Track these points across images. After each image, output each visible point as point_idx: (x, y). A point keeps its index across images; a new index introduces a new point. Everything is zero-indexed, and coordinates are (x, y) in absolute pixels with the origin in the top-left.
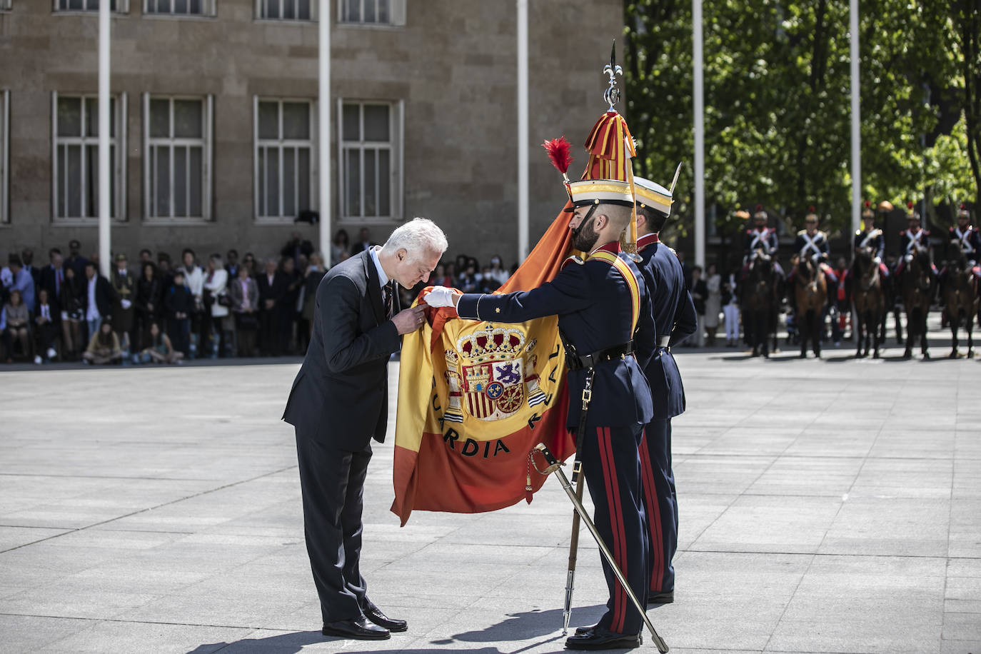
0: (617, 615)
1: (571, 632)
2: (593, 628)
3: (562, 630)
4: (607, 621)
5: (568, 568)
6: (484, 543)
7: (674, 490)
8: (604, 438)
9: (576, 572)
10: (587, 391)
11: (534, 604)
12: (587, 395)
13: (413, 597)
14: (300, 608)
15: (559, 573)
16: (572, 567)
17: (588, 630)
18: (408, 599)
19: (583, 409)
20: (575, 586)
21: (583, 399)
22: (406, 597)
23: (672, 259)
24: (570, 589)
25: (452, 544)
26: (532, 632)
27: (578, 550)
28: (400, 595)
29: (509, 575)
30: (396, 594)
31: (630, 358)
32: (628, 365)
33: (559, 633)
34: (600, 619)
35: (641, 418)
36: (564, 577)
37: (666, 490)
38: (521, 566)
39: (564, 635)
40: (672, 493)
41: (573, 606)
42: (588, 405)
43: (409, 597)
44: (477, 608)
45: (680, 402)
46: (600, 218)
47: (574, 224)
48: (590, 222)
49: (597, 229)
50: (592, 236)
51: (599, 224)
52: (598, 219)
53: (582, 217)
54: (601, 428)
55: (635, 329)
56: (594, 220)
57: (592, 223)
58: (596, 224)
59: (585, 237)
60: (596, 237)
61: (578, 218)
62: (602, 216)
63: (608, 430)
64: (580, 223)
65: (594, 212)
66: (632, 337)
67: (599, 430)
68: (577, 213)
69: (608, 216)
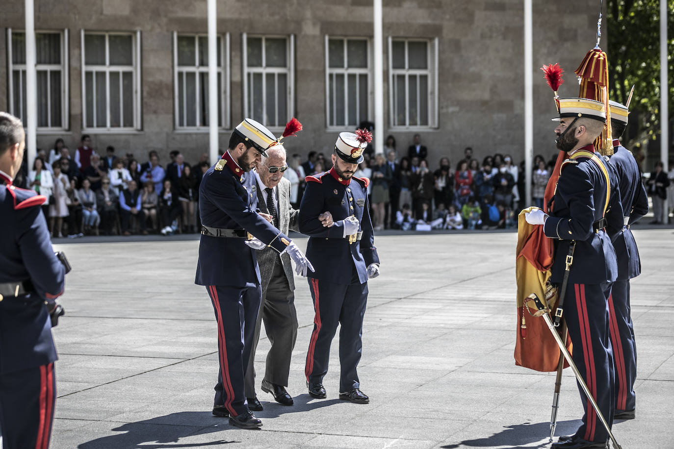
0: (589, 427)
1: (556, 439)
2: (571, 437)
3: (549, 438)
4: (582, 431)
5: (554, 391)
6: (494, 371)
7: (633, 334)
8: (580, 292)
9: (560, 394)
10: (570, 257)
11: (529, 418)
12: (569, 261)
13: (438, 411)
14: (353, 419)
15: (548, 395)
16: (557, 390)
17: (568, 438)
18: (434, 413)
19: (566, 269)
20: (559, 405)
21: (566, 262)
22: (432, 411)
23: (631, 159)
24: (555, 407)
25: (469, 372)
26: (526, 439)
27: (562, 377)
28: (428, 410)
29: (510, 396)
30: (424, 409)
31: (602, 233)
32: (600, 237)
33: (547, 440)
34: (577, 430)
35: (610, 277)
36: (551, 398)
37: (626, 333)
38: (519, 389)
39: (550, 442)
40: (632, 336)
41: (557, 420)
42: (570, 267)
43: (434, 411)
44: (485, 420)
45: (637, 267)
46: (581, 128)
47: (559, 130)
48: (572, 130)
49: (577, 136)
50: (573, 141)
51: (580, 132)
52: (579, 128)
53: (567, 125)
54: (578, 285)
55: (606, 210)
56: (575, 129)
57: (574, 131)
58: (577, 132)
59: (567, 141)
60: (576, 142)
61: (563, 125)
62: (582, 127)
63: (583, 286)
64: (565, 129)
65: (576, 122)
66: (604, 216)
67: (576, 286)
68: (562, 122)
69: (587, 126)
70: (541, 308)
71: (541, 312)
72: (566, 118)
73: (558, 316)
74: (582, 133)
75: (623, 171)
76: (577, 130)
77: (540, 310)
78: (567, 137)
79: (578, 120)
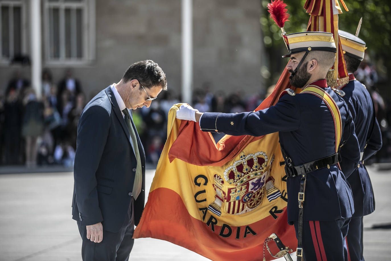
8: (316, 229)
21: (299, 199)
23: (366, 93)
45: (371, 204)
46: (312, 62)
47: (290, 66)
48: (304, 65)
49: (309, 70)
50: (306, 76)
51: (312, 65)
52: (310, 63)
53: (298, 60)
54: (313, 222)
55: (340, 145)
56: (307, 63)
57: (306, 66)
58: (309, 66)
59: (300, 77)
60: (309, 76)
61: (294, 61)
62: (314, 60)
63: (318, 224)
64: (296, 66)
65: (307, 57)
66: (337, 151)
67: (311, 223)
68: (293, 58)
69: (318, 60)
70: (282, 249)
71: (283, 253)
72: (296, 54)
73: (299, 255)
74: (314, 67)
75: (359, 106)
76: (308, 64)
77: (281, 250)
78: (299, 73)
79: (308, 54)
